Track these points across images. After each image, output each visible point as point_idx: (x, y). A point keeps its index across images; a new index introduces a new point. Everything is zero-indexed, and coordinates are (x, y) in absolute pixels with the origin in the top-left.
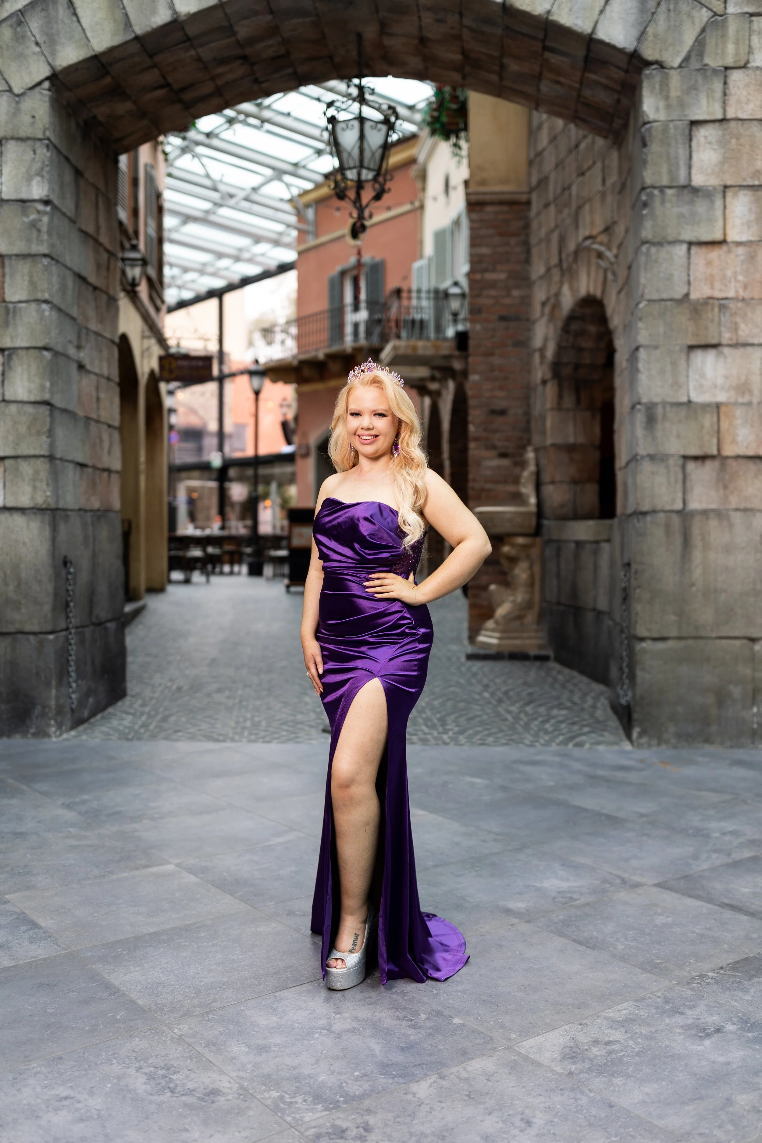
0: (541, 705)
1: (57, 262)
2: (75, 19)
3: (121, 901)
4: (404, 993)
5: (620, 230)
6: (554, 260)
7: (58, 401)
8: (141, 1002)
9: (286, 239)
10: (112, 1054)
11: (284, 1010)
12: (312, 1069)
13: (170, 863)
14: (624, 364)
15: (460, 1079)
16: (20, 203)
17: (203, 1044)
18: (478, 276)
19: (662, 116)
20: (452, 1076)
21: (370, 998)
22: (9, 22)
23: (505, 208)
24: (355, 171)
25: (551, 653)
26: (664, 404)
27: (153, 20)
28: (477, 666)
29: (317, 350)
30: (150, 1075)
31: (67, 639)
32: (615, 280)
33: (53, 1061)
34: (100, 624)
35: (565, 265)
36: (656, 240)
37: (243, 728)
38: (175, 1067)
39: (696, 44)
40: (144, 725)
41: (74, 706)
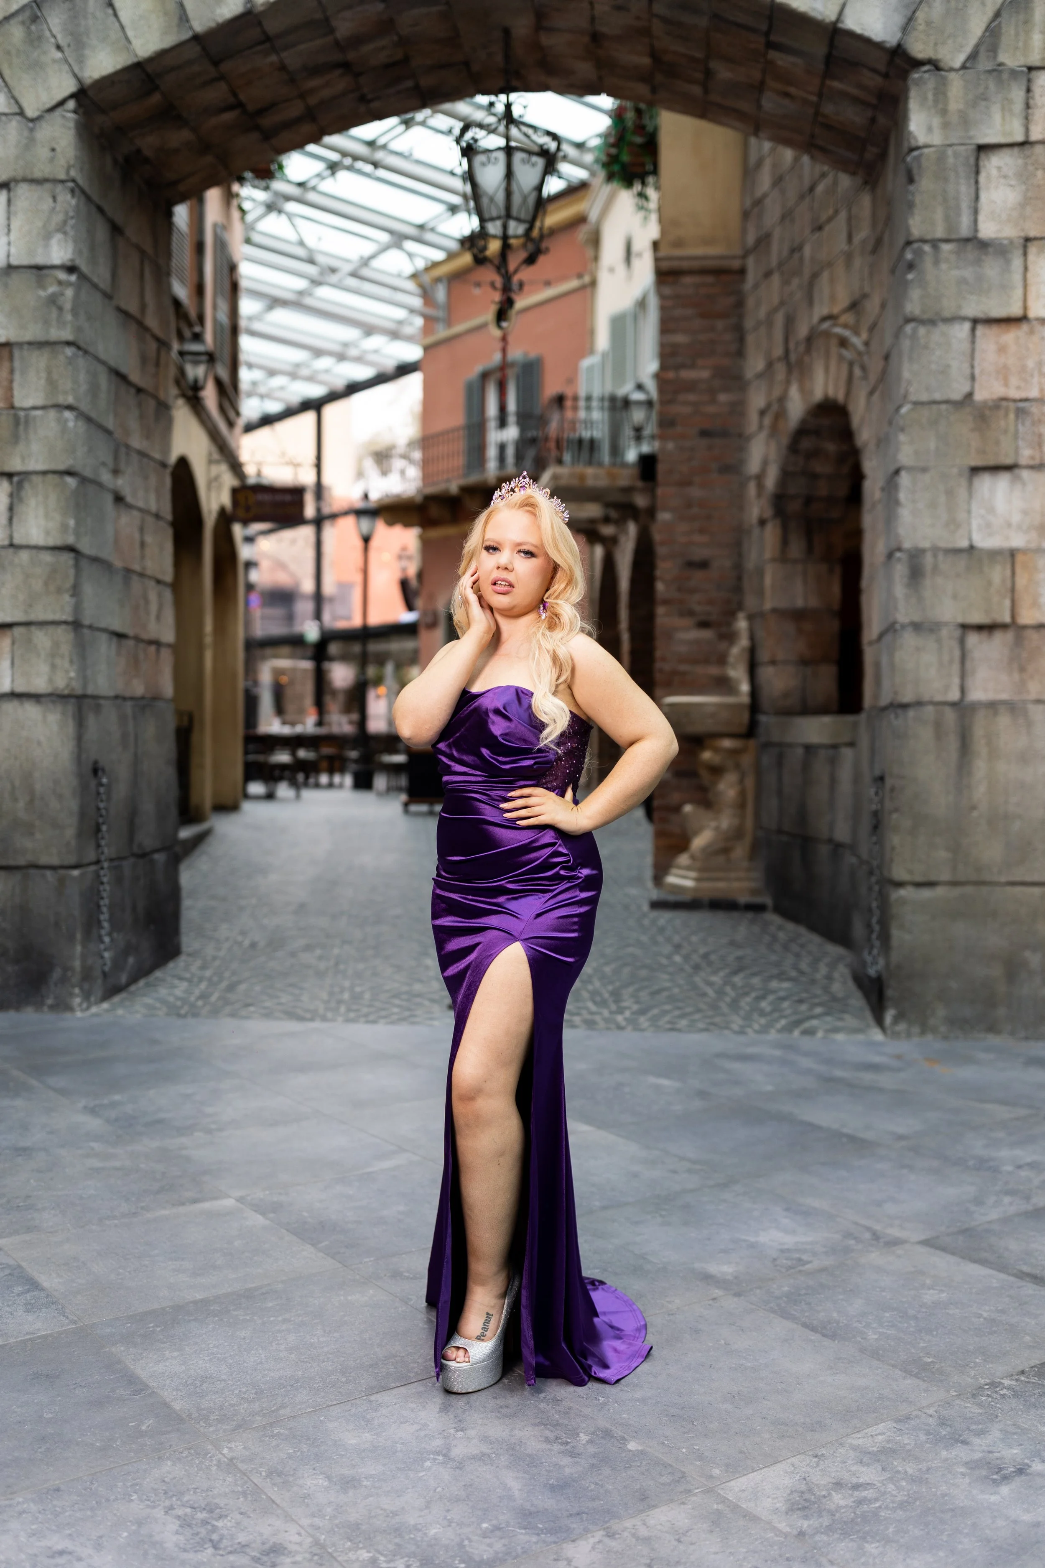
0: (754, 974)
1: (86, 352)
2: (110, 11)
3: (156, 1252)
4: (557, 1401)
5: (872, 306)
6: (778, 351)
7: (85, 547)
8: (177, 1406)
9: (408, 330)
10: (131, 1486)
11: (383, 1423)
12: (420, 1516)
13: (230, 1197)
14: (878, 495)
15: (638, 1539)
16: (34, 271)
17: (264, 1474)
18: (671, 375)
19: (936, 139)
20: (626, 1534)
21: (507, 1407)
22: (20, 18)
23: (709, 279)
24: (499, 223)
25: (768, 901)
26: (935, 550)
27: (218, 11)
28: (664, 917)
29: (448, 480)
30: (185, 1520)
31: (98, 876)
32: (865, 377)
33: (47, 1493)
34: (143, 855)
35: (793, 357)
36: (925, 317)
37: (339, 1002)
38: (221, 1508)
39: (987, 34)
40: (204, 996)
41: (107, 969)
